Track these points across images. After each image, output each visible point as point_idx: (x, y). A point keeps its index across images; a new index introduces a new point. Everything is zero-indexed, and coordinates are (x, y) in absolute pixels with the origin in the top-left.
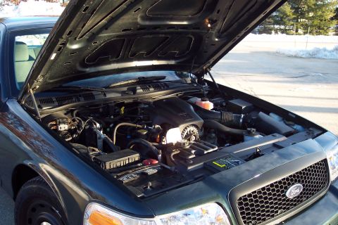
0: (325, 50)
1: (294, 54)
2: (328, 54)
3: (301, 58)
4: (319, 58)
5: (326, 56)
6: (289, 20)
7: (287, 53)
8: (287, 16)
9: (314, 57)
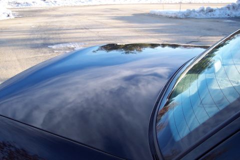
0: (194, 11)
2: (198, 15)
4: (192, 18)
5: (196, 16)
9: (189, 18)
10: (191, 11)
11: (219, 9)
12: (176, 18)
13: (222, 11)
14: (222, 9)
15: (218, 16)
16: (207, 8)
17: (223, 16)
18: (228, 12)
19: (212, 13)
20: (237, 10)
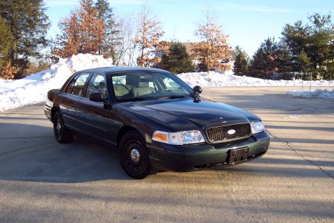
0: (326, 91)
1: (299, 95)
2: (328, 95)
3: (304, 98)
4: (321, 98)
6: (307, 67)
7: (294, 95)
8: (305, 64)
9: (317, 98)
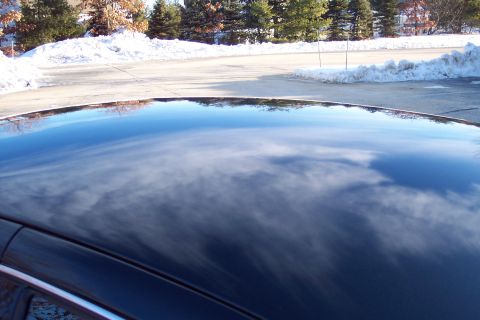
2: (380, 75)
5: (377, 78)
8: (264, 15)
9: (362, 82)
10: (368, 69)
11: (427, 64)
12: (336, 83)
13: (432, 68)
14: (433, 63)
15: (422, 78)
16: (402, 62)
17: (433, 77)
18: (445, 68)
19: (410, 71)
20: (463, 64)
